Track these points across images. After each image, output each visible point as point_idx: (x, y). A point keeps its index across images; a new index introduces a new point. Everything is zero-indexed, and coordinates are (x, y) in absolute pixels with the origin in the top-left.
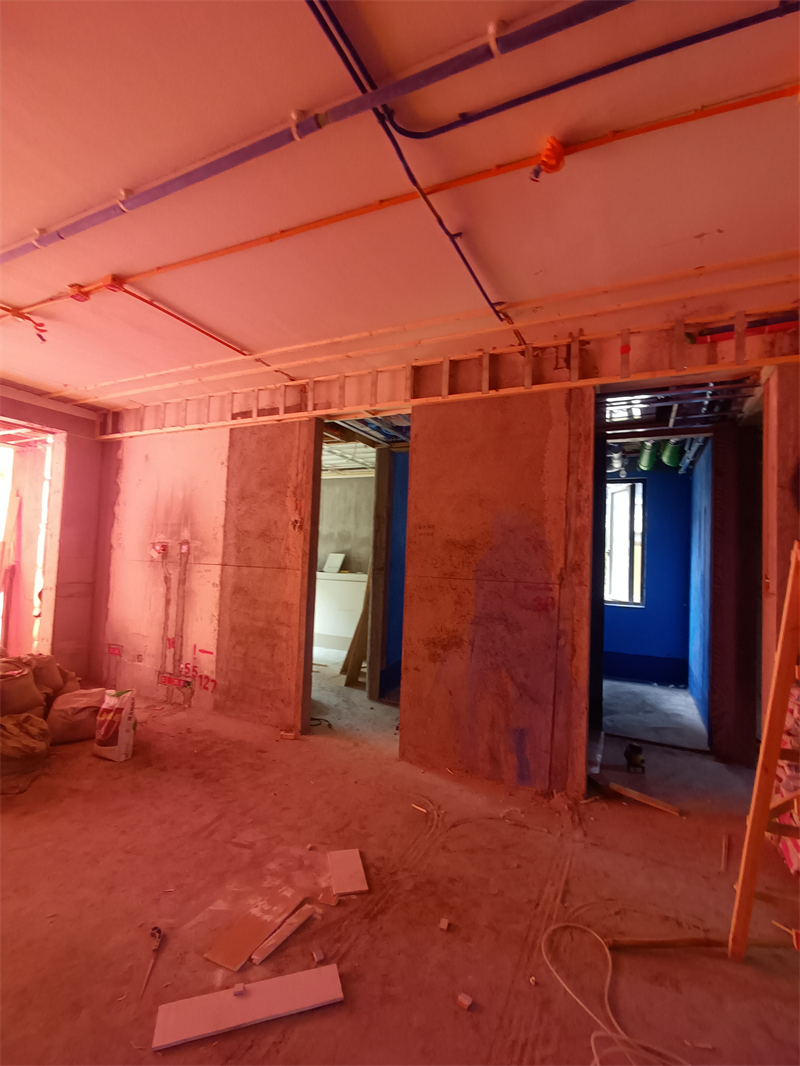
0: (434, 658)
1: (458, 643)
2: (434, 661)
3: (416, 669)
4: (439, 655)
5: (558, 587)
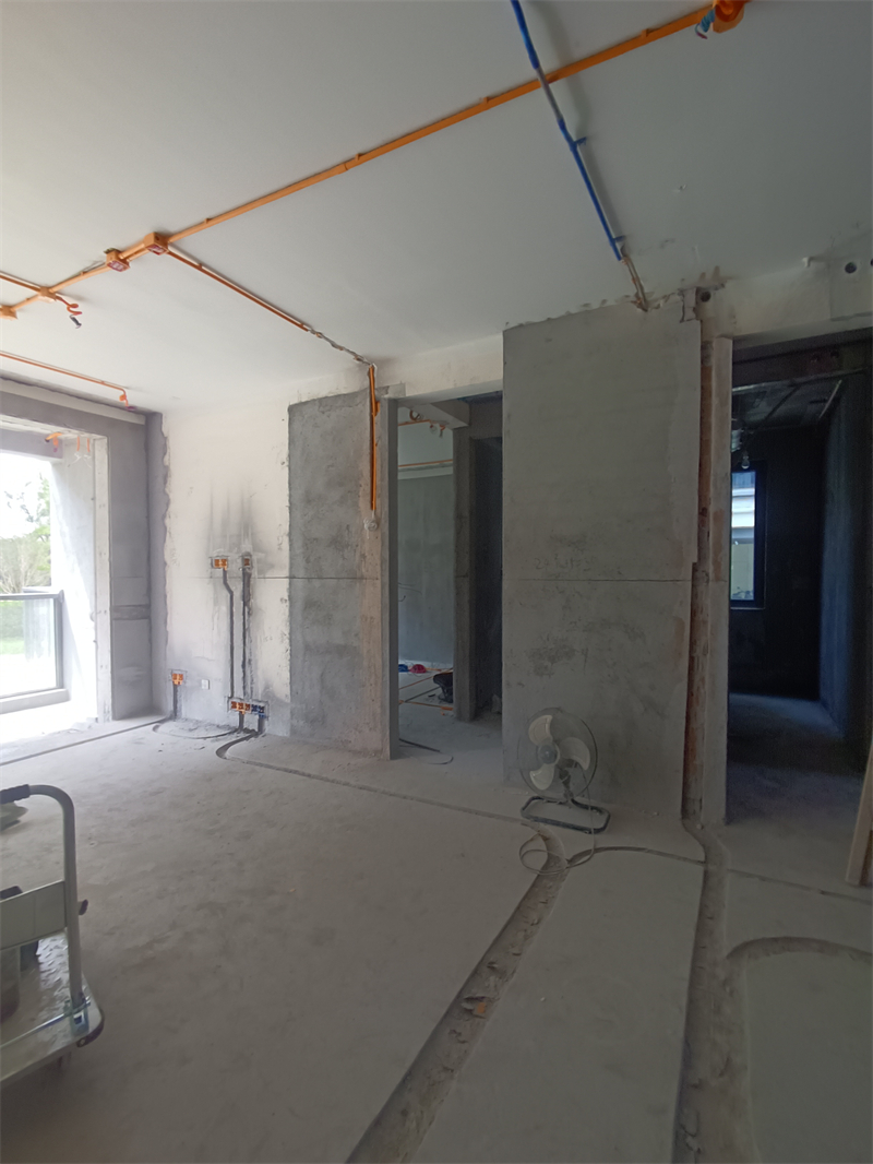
0: (540, 671)
1: (569, 654)
2: (541, 675)
3: (520, 684)
4: (546, 668)
5: (690, 584)
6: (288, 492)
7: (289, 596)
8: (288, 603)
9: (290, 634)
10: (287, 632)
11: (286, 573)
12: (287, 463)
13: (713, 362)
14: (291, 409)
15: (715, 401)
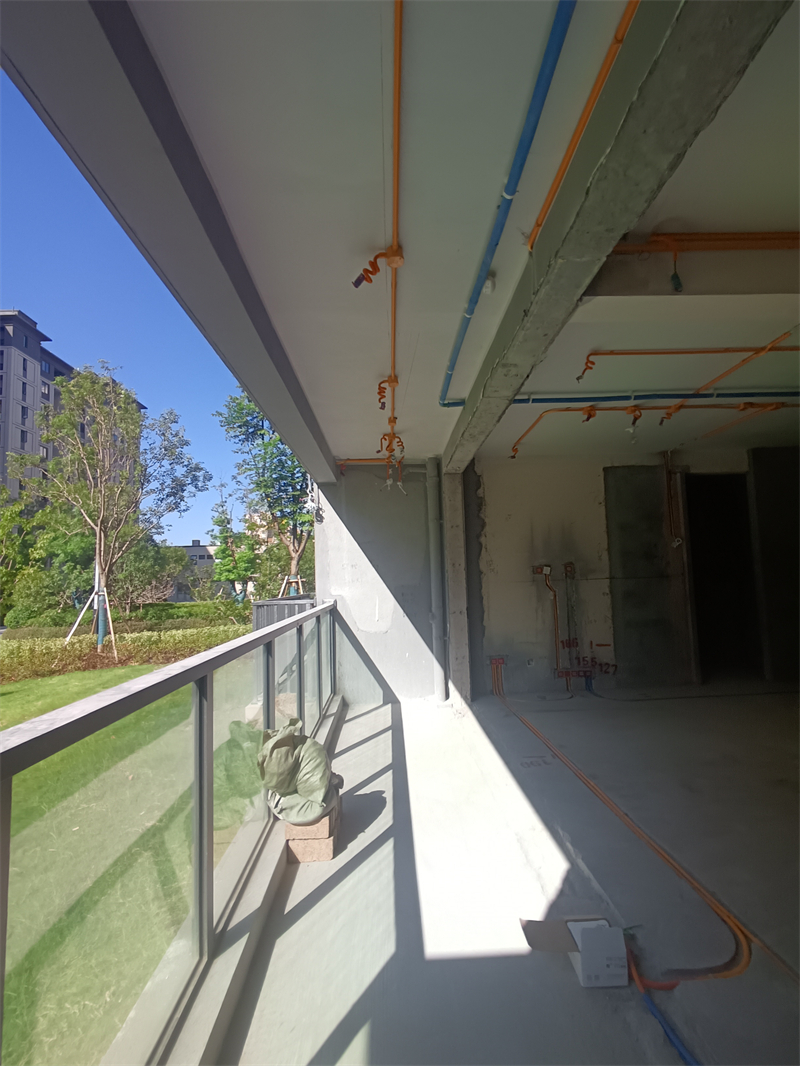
6: (605, 522)
7: (611, 592)
8: (610, 596)
9: (613, 616)
10: (610, 615)
11: (607, 575)
12: (603, 504)
14: (605, 470)
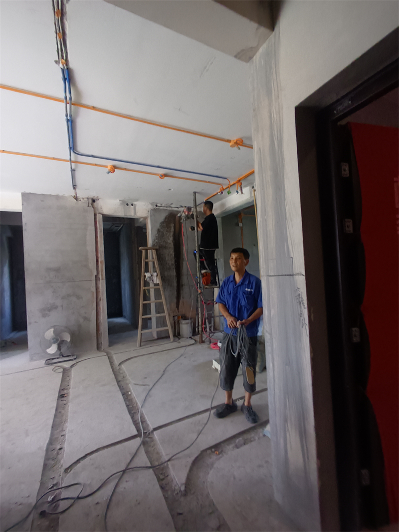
0: (44, 316)
1: (56, 308)
2: (45, 317)
3: (36, 322)
4: (47, 314)
5: (95, 281)
13: (98, 219)
15: (98, 230)
